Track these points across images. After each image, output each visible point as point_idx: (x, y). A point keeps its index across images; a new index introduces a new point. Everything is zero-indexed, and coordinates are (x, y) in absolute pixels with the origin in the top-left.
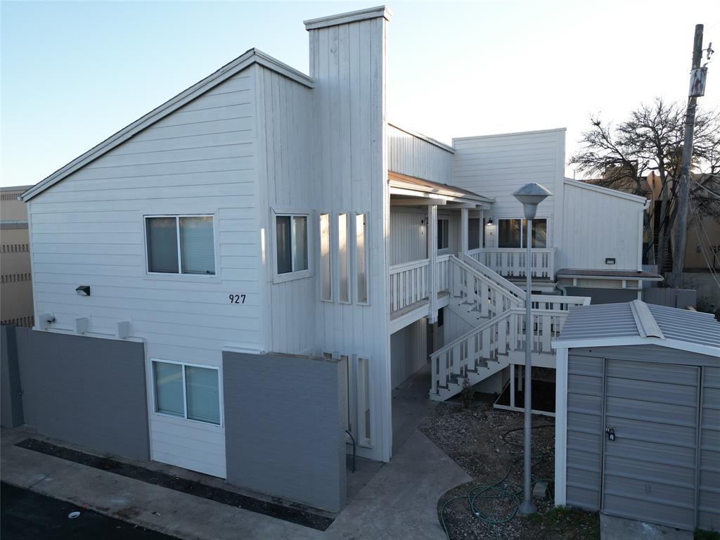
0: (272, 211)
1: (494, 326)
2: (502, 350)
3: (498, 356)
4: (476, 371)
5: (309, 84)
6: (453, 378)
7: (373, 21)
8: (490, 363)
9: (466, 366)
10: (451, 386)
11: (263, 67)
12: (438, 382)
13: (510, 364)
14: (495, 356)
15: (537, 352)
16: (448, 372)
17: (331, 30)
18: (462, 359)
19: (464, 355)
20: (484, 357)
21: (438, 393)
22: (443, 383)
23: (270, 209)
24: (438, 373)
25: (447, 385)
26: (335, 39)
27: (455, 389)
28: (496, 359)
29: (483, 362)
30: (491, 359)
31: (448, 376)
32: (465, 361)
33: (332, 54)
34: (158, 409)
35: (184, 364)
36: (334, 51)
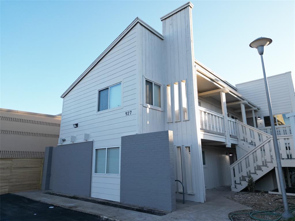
0: (144, 77)
1: (262, 147)
2: (269, 160)
3: (266, 163)
4: (255, 173)
5: (162, 38)
6: (243, 178)
7: (186, 9)
8: (263, 168)
9: (250, 171)
10: (243, 182)
11: (142, 25)
12: (235, 181)
13: (274, 167)
14: (265, 164)
15: (289, 159)
16: (240, 175)
17: (170, 18)
18: (247, 167)
19: (248, 165)
20: (259, 165)
21: (236, 187)
22: (238, 182)
23: (143, 76)
24: (235, 176)
25: (240, 182)
26: (172, 20)
27: (245, 184)
28: (266, 166)
29: (259, 168)
30: (263, 166)
31: (240, 178)
32: (249, 168)
33: (170, 26)
34: (96, 172)
35: (107, 148)
36: (171, 24)
